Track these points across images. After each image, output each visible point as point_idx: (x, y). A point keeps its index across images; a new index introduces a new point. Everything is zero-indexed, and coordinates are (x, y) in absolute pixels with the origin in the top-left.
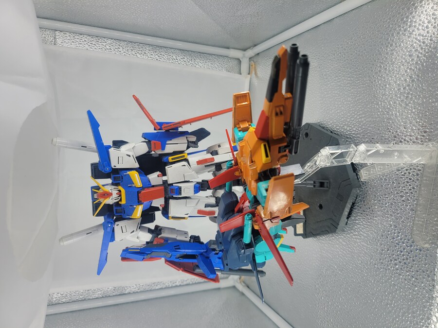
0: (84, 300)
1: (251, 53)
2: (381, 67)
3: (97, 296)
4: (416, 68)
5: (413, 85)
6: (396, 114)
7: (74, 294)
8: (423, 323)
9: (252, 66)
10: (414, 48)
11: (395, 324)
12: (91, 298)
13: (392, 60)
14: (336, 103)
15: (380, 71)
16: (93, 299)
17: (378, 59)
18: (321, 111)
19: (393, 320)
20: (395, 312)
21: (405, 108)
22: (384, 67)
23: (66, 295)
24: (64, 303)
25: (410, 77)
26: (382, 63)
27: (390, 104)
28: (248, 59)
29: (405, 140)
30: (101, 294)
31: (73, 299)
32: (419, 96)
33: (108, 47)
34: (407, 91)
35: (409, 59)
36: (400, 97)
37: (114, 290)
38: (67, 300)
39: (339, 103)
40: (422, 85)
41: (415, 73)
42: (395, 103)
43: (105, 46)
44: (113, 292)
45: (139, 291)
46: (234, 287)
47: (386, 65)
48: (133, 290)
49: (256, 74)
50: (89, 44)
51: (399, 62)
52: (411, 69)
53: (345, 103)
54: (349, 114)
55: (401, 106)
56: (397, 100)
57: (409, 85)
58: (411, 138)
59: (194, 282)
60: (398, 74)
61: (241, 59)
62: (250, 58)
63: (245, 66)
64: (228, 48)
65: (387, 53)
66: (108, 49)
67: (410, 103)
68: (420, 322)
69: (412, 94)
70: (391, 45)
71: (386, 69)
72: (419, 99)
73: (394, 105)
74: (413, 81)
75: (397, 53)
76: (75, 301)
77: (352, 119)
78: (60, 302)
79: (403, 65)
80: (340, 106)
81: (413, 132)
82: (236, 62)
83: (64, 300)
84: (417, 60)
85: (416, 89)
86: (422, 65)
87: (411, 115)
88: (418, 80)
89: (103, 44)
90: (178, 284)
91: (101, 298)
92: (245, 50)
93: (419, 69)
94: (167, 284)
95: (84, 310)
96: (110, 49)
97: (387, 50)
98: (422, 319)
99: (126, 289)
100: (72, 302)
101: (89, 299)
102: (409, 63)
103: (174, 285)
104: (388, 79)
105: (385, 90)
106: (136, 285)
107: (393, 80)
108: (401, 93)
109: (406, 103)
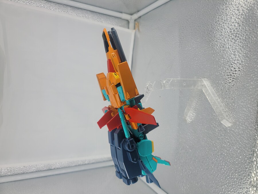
0: (23, 173)
1: (136, 16)
2: (219, 18)
3: (32, 171)
4: (242, 17)
5: (239, 29)
6: (229, 47)
7: (17, 170)
8: (245, 178)
9: (136, 24)
10: (240, 5)
11: (227, 181)
12: (28, 172)
13: (226, 14)
14: (189, 43)
15: (218, 21)
16: (29, 173)
17: (218, 13)
18: (179, 49)
19: (225, 178)
20: (227, 173)
21: (234, 43)
22: (221, 18)
23: (11, 170)
24: (9, 175)
25: (237, 23)
26: (220, 15)
27: (225, 41)
28: (134, 20)
29: (234, 63)
30: (35, 170)
31: (16, 173)
32: (244, 35)
33: (42, 5)
34: (236, 32)
35: (237, 12)
36: (231, 37)
37: (44, 167)
38: (12, 173)
40: (245, 28)
41: (241, 21)
42: (228, 40)
43: (41, 5)
44: (44, 168)
45: (61, 167)
47: (223, 17)
48: (57, 167)
49: (138, 29)
50: (30, 2)
51: (231, 14)
52: (238, 18)
53: (195, 43)
54: (197, 50)
55: (232, 42)
56: (229, 38)
57: (237, 29)
58: (238, 61)
60: (230, 22)
61: (129, 21)
62: (135, 20)
63: (131, 25)
64: (121, 12)
65: (223, 9)
66: (42, 7)
67: (237, 39)
68: (243, 178)
69: (239, 34)
70: (226, 4)
71: (222, 19)
72: (243, 37)
73: (227, 42)
74: (239, 26)
75: (229, 9)
76: (17, 174)
77: (200, 53)
78: (6, 175)
79: (233, 16)
80: (192, 45)
81: (240, 58)
82: (126, 22)
83: (9, 174)
84: (242, 12)
85: (242, 31)
86: (246, 15)
87: (238, 47)
88: (243, 25)
89: (39, 3)
90: (86, 162)
91: (35, 172)
92: (131, 14)
93: (244, 18)
94: (79, 163)
95: (23, 180)
96: (44, 7)
97: (223, 7)
98: (245, 176)
99: (52, 166)
100: (15, 175)
101: (27, 173)
102: (237, 14)
103: (84, 163)
104: (224, 25)
105: (222, 32)
106: (59, 163)
107: (227, 26)
108: (232, 34)
109: (235, 40)
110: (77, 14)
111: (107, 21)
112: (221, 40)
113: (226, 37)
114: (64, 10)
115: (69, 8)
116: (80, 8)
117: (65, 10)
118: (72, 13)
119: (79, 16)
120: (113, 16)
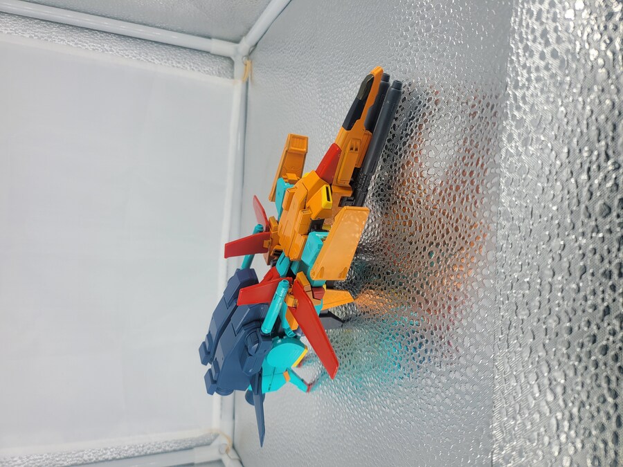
9: (246, 65)
21: (437, 64)
39: (343, 89)
42: (422, 58)
46: (220, 461)
49: (251, 78)
55: (431, 60)
59: (142, 453)
61: (233, 58)
63: (239, 68)
64: (209, 38)
82: (226, 63)
90: (109, 456)
92: (237, 41)
104: (410, 14)
105: (406, 38)
106: (20, 458)
107: (419, 14)
108: (431, 36)
109: (439, 51)
110: (76, 44)
111: (168, 60)
112: (404, 61)
113: (417, 51)
114: (40, 35)
115: (55, 29)
116: (87, 29)
117: (44, 33)
118: (62, 40)
119: (84, 48)
120: (185, 48)
